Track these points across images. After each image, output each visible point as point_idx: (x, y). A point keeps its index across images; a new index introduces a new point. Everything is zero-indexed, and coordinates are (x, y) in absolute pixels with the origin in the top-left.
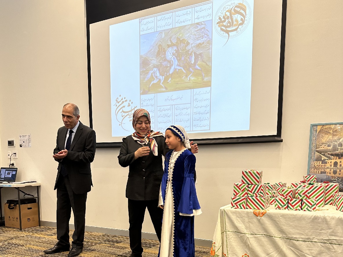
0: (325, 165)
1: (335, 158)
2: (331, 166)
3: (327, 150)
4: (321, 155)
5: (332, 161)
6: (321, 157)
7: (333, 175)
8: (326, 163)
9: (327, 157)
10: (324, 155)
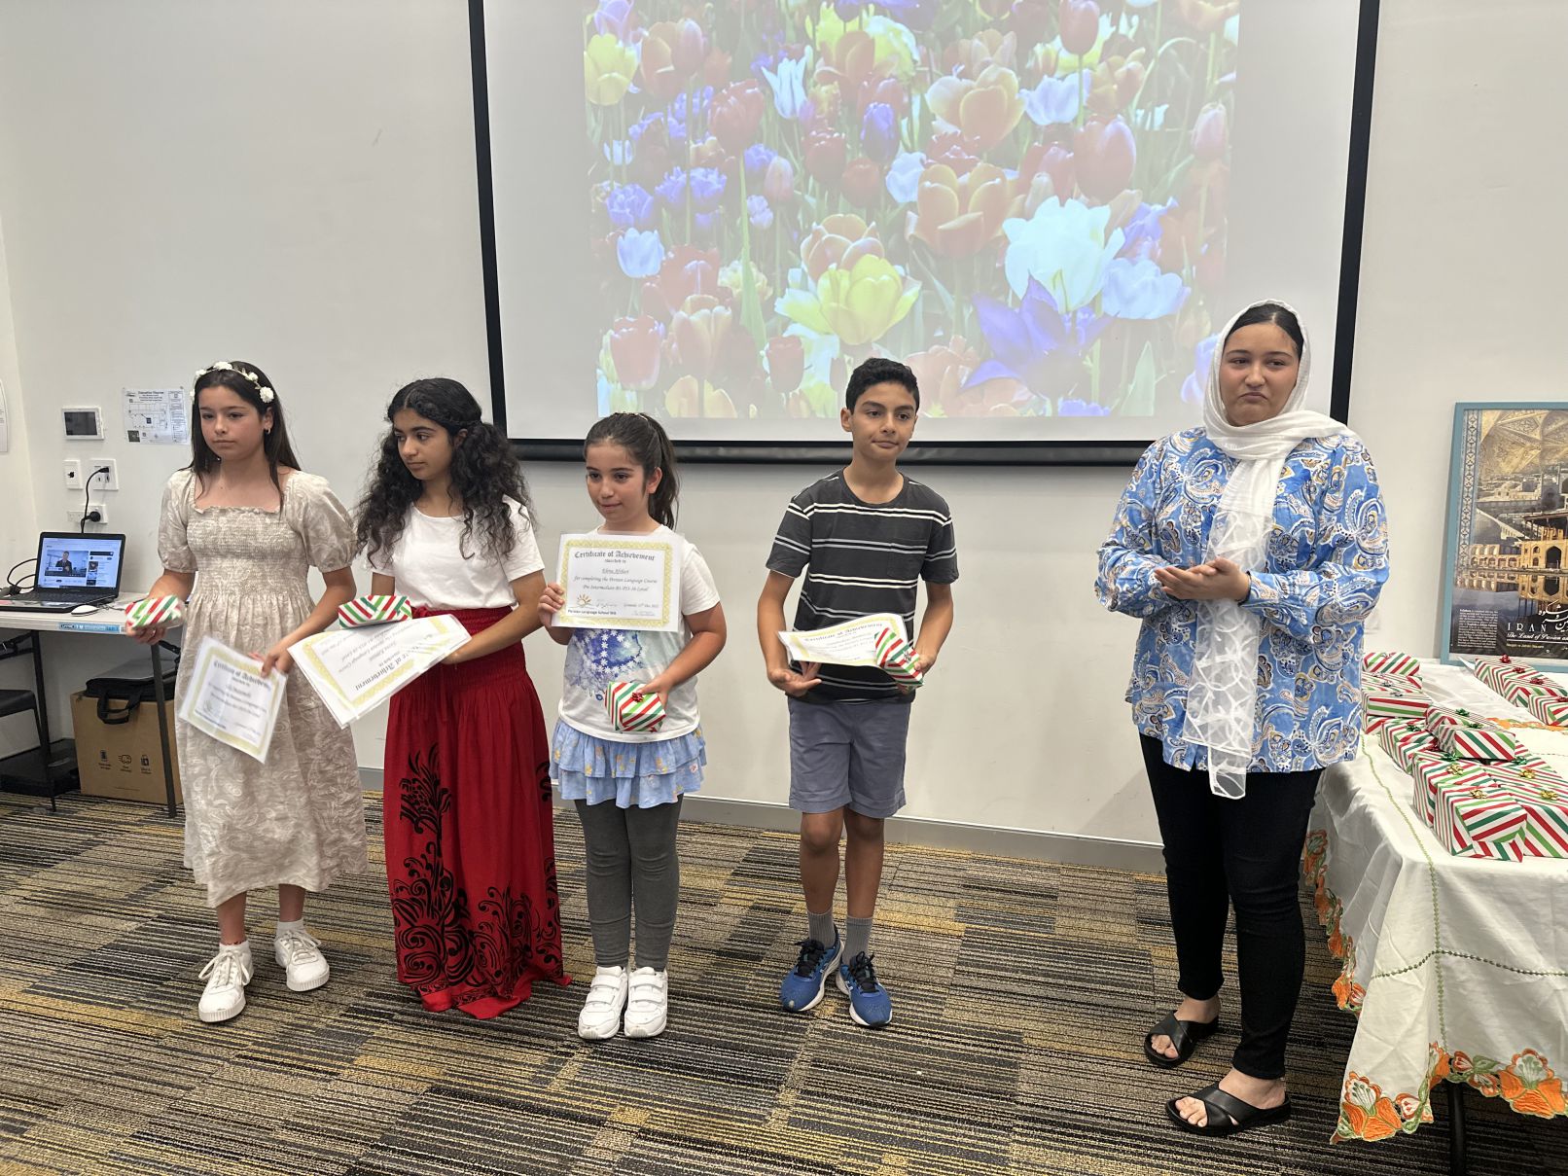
0: (1514, 560)
1: (1552, 533)
2: (1536, 562)
3: (1521, 504)
4: (1500, 523)
5: (1540, 543)
6: (1499, 529)
7: (1546, 598)
8: (1518, 551)
9: (1520, 528)
10: (1509, 522)
